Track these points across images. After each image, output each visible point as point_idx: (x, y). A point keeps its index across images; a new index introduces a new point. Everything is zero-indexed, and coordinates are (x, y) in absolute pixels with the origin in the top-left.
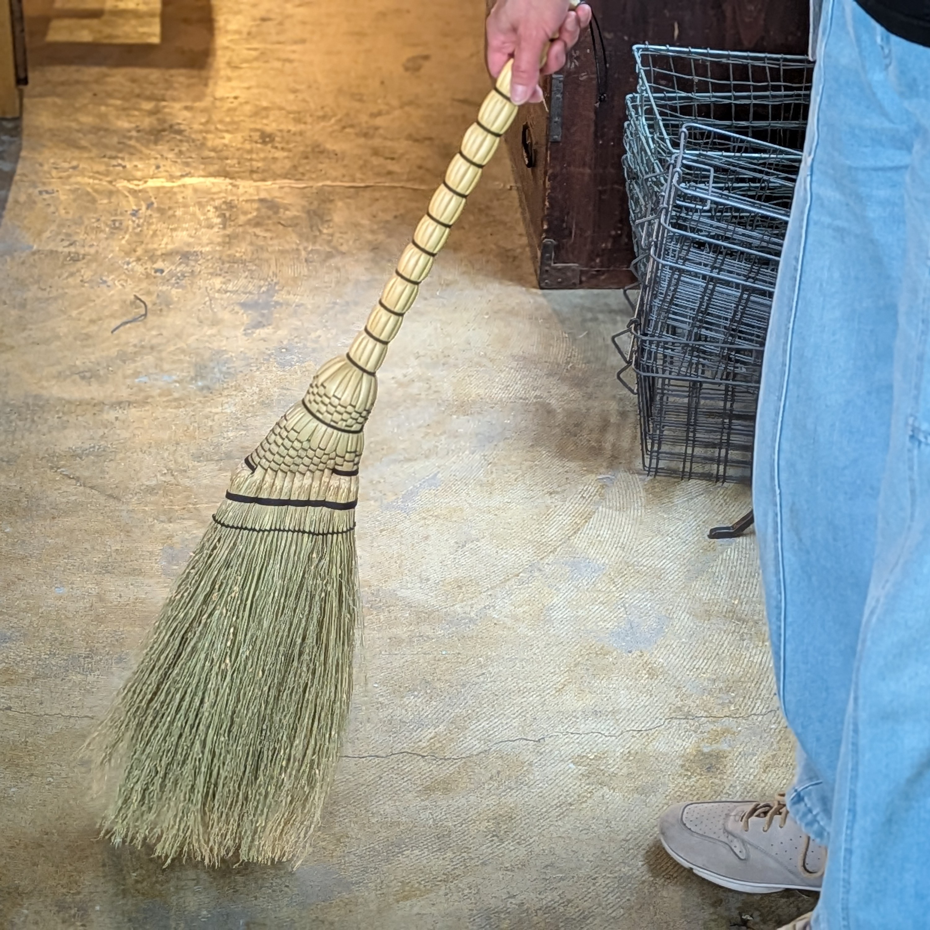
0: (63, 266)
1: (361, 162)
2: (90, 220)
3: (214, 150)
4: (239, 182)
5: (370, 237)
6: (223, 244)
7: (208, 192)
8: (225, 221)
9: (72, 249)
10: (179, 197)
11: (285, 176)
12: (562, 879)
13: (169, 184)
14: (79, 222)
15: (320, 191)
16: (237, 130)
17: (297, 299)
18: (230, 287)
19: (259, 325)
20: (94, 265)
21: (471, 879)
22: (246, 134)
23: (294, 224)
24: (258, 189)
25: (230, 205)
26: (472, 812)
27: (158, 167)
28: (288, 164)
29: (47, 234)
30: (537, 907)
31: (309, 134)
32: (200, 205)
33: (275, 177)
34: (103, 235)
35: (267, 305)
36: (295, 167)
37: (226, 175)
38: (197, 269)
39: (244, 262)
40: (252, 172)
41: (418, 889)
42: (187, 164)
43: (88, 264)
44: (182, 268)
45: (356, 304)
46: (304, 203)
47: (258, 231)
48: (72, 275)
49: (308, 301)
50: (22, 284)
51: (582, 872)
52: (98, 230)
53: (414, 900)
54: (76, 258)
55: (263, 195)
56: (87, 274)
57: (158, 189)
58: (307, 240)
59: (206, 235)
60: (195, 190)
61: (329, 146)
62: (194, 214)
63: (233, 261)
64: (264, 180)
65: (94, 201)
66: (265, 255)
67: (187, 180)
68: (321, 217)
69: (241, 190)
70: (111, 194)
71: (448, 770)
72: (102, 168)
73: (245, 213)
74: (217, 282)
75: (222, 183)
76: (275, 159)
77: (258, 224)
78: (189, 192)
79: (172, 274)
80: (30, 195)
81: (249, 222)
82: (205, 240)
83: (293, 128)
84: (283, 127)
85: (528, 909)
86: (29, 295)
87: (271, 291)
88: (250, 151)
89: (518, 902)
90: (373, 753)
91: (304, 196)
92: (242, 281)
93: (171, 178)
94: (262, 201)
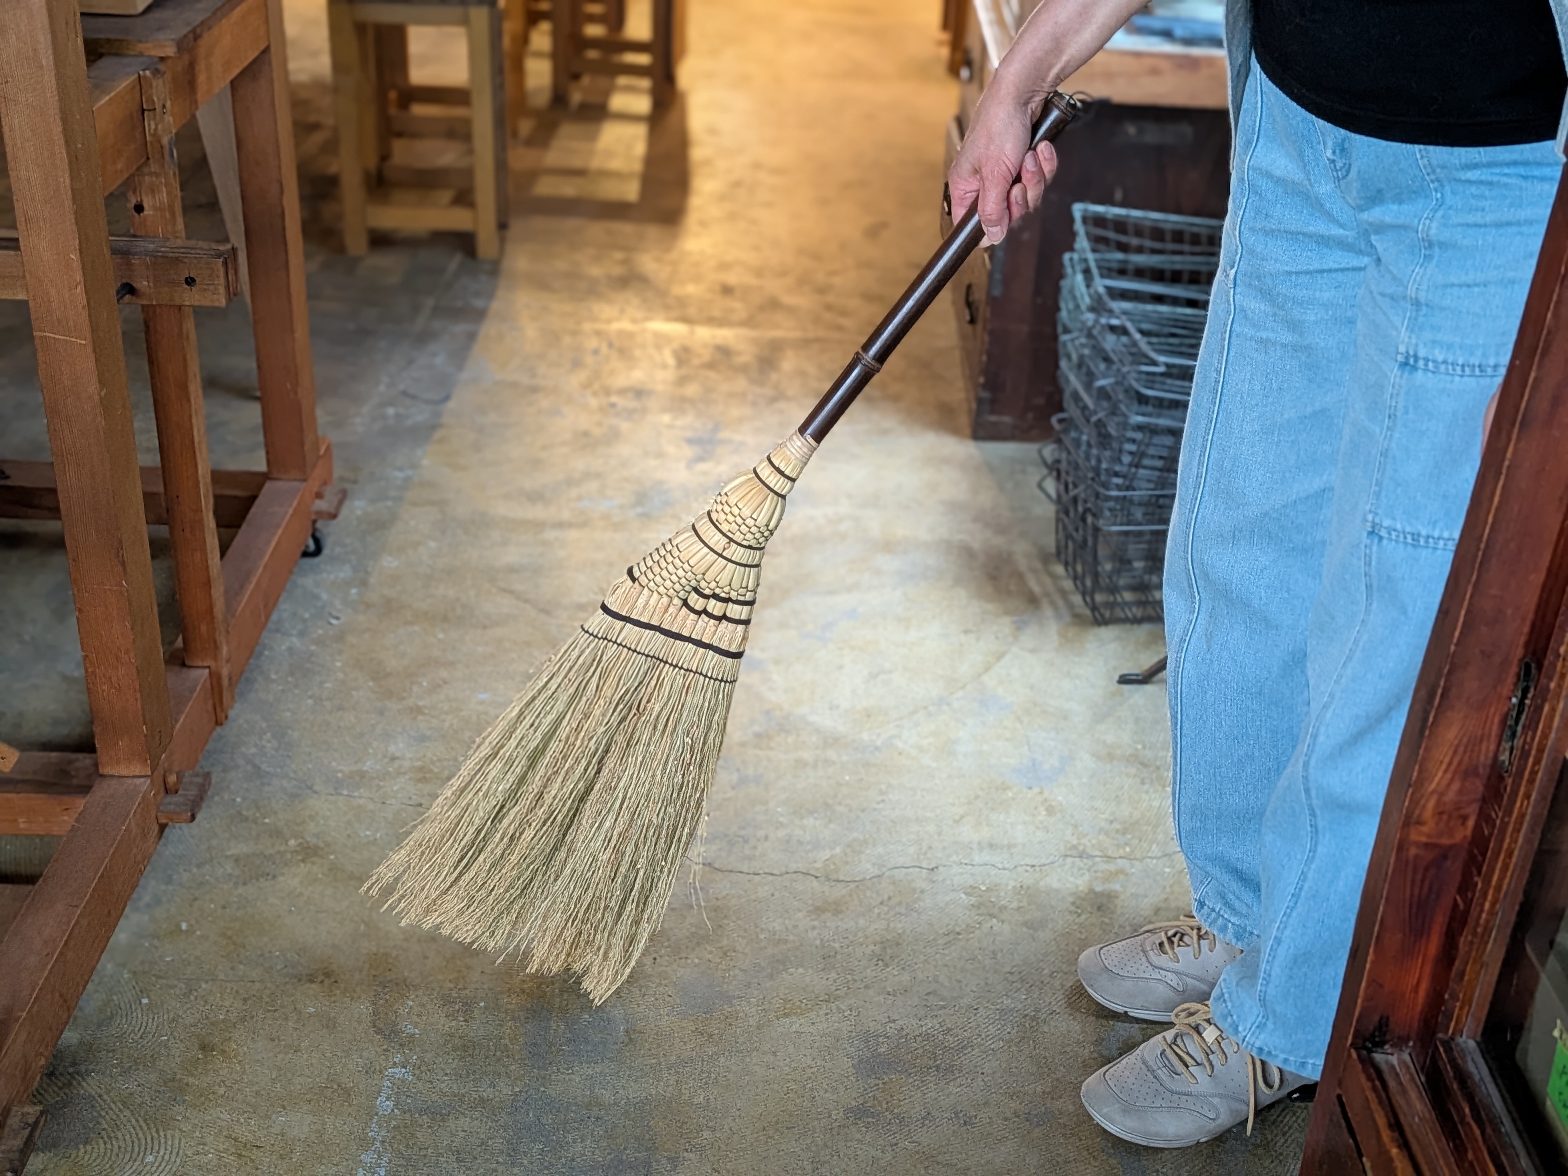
12: (944, 1007)
21: (852, 1001)
23: (744, 369)
26: (860, 934)
28: (744, 314)
30: (917, 1033)
31: (767, 288)
32: (658, 346)
35: (710, 442)
41: (800, 1007)
51: (966, 1001)
53: (794, 1019)
61: (785, 300)
66: (714, 396)
68: (771, 364)
71: (841, 891)
74: (668, 418)
85: (907, 1034)
89: (898, 1027)
90: (767, 871)
91: (757, 344)
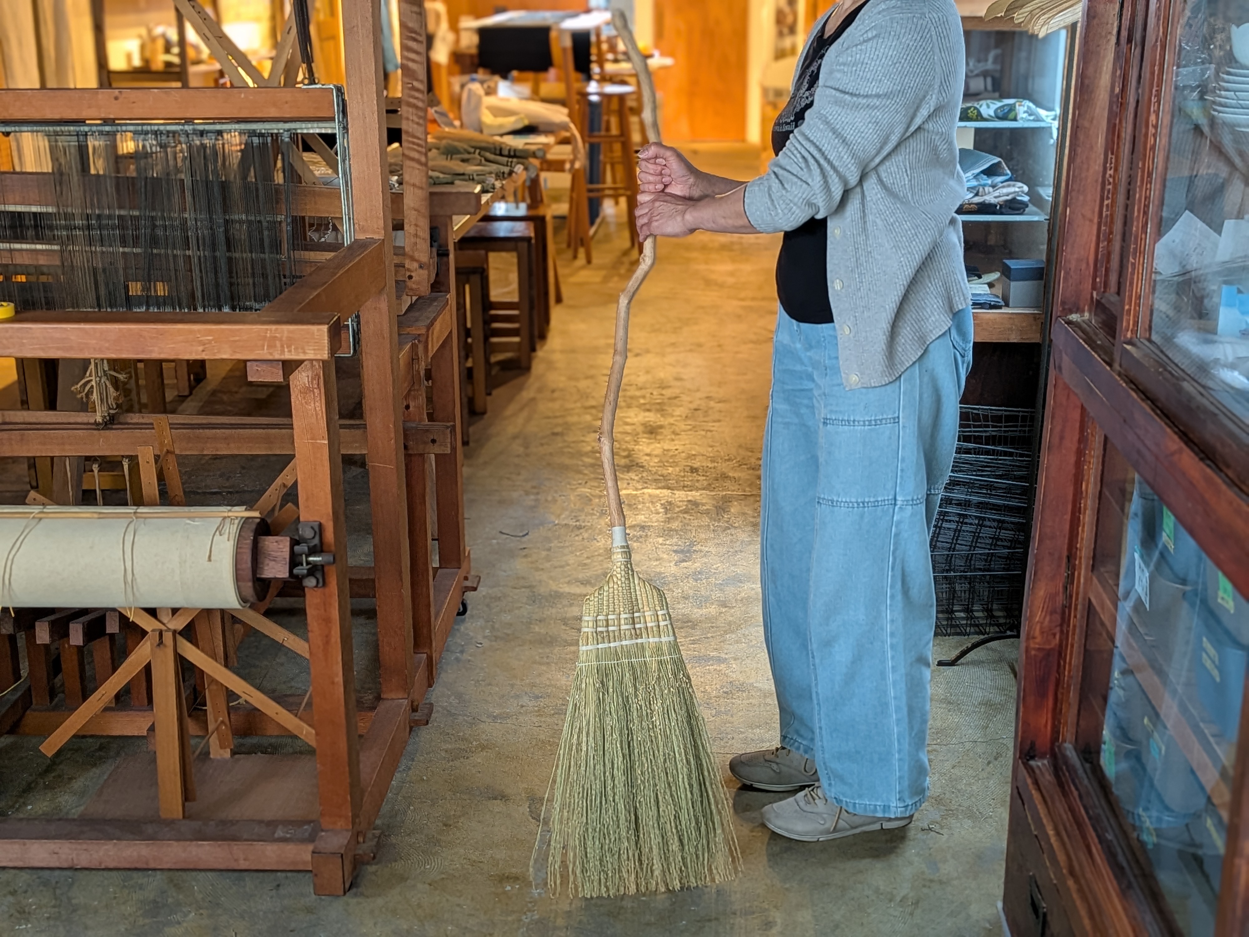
0: (572, 531)
1: (749, 482)
2: (588, 509)
3: (662, 476)
4: (675, 492)
5: (752, 520)
6: (665, 522)
7: (657, 496)
8: (667, 511)
9: (578, 523)
10: (641, 499)
11: (704, 489)
13: (635, 492)
14: (582, 510)
15: (724, 497)
16: (677, 466)
17: (707, 549)
18: (668, 542)
19: (684, 561)
20: (590, 531)
22: (681, 468)
23: (707, 512)
24: (687, 496)
25: (670, 503)
27: (628, 484)
28: (705, 483)
29: (563, 516)
31: (719, 468)
32: (652, 502)
33: (697, 489)
34: (595, 517)
35: (688, 551)
36: (710, 485)
37: (669, 488)
38: (649, 533)
39: (676, 531)
40: (684, 487)
42: (646, 483)
43: (586, 531)
44: (641, 533)
45: (741, 552)
46: (714, 502)
47: (685, 516)
48: (577, 535)
49: (713, 550)
50: (548, 539)
52: (593, 514)
54: (579, 528)
55: (690, 498)
56: (586, 535)
57: (629, 495)
58: (715, 521)
59: (655, 517)
60: (650, 496)
61: (731, 474)
62: (649, 507)
63: (671, 530)
64: (691, 491)
65: (590, 500)
66: (689, 528)
67: (646, 491)
68: (723, 510)
69: (677, 496)
70: (600, 497)
72: (596, 484)
73: (679, 507)
74: (661, 540)
75: (666, 492)
76: (698, 481)
77: (686, 512)
78: (646, 497)
79: (634, 536)
80: (554, 497)
81: (680, 512)
82: (654, 519)
83: (710, 465)
84: (704, 464)
86: (552, 545)
87: (692, 544)
88: (684, 476)
91: (715, 499)
92: (675, 540)
93: (637, 489)
94: (689, 501)
